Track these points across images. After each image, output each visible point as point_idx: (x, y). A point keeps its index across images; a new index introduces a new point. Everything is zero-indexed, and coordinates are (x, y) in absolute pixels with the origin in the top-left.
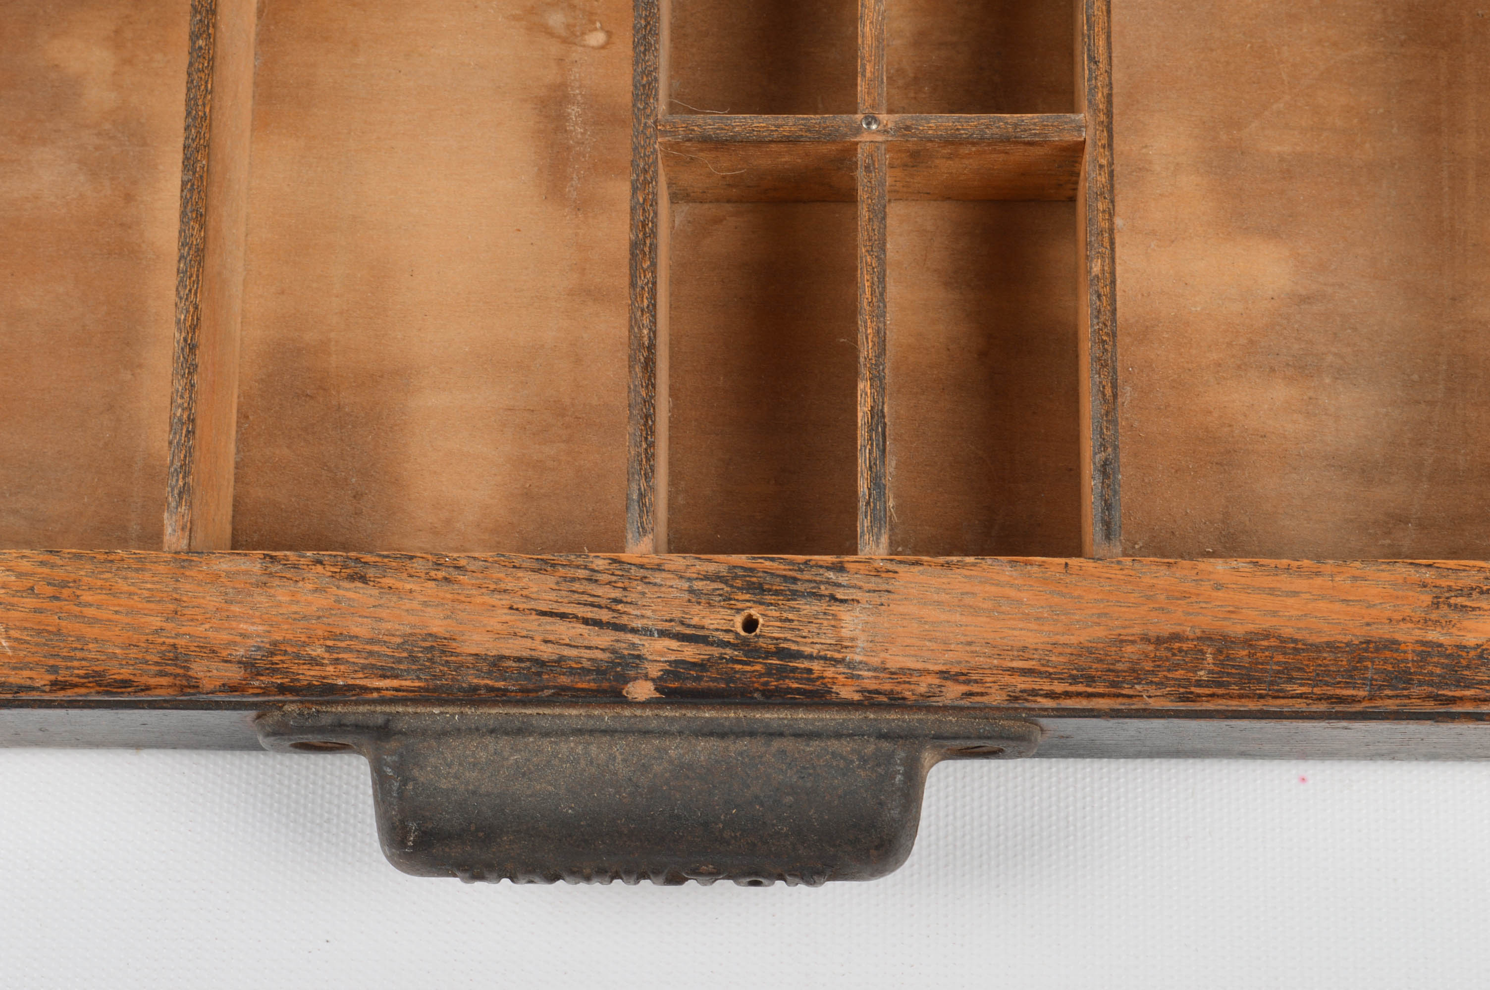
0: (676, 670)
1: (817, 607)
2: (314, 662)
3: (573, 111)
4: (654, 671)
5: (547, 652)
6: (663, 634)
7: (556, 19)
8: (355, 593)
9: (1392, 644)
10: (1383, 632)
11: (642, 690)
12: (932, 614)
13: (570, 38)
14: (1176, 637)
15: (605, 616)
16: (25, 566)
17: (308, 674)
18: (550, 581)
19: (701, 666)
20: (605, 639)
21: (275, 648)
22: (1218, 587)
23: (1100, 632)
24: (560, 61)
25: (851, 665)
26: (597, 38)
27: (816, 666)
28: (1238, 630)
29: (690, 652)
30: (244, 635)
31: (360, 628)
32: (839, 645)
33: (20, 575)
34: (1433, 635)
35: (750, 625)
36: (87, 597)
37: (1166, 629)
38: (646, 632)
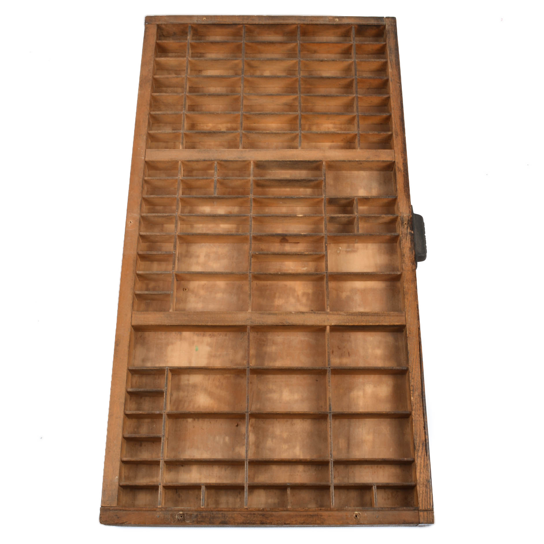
0: (410, 229)
1: (404, 218)
2: (412, 259)
3: (348, 250)
4: (411, 231)
5: (410, 240)
6: (407, 230)
7: (338, 252)
8: (406, 256)
9: (404, 175)
10: (403, 175)
11: (412, 232)
12: (404, 209)
13: (340, 250)
14: (404, 190)
15: (406, 235)
16: (405, 284)
17: (413, 259)
18: (403, 240)
19: (410, 227)
20: (408, 235)
21: (411, 262)
22: (400, 187)
23: (404, 196)
24: (343, 251)
25: (409, 215)
26: (340, 248)
27: (409, 218)
28: (403, 186)
29: (409, 228)
30: (410, 265)
31: (409, 255)
32: (407, 216)
33: (406, 284)
34: (403, 172)
35: (406, 224)
36: (408, 278)
37: (404, 191)
38: (407, 232)
